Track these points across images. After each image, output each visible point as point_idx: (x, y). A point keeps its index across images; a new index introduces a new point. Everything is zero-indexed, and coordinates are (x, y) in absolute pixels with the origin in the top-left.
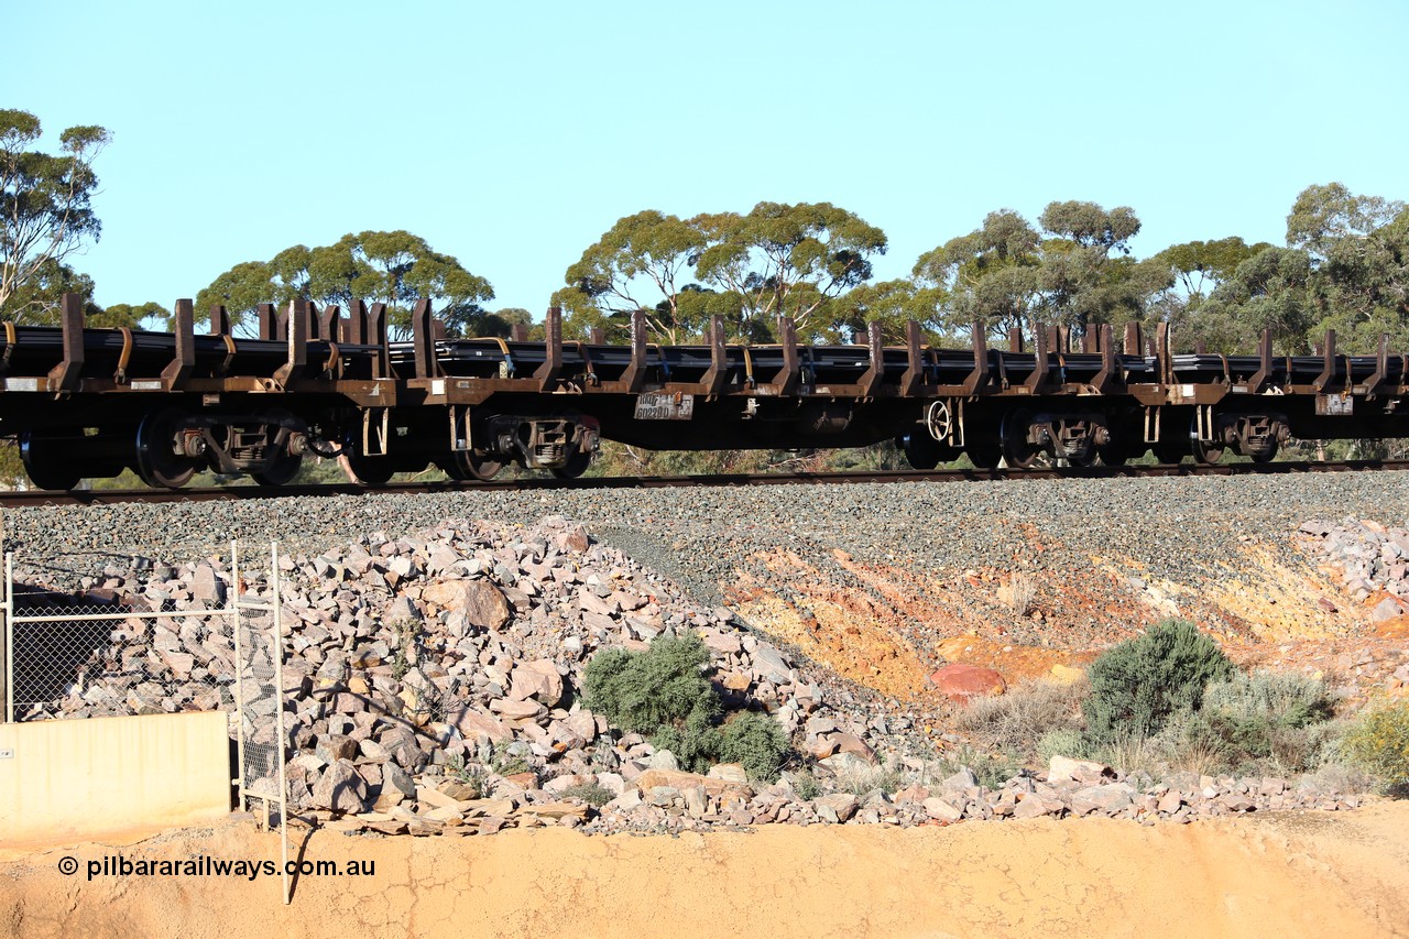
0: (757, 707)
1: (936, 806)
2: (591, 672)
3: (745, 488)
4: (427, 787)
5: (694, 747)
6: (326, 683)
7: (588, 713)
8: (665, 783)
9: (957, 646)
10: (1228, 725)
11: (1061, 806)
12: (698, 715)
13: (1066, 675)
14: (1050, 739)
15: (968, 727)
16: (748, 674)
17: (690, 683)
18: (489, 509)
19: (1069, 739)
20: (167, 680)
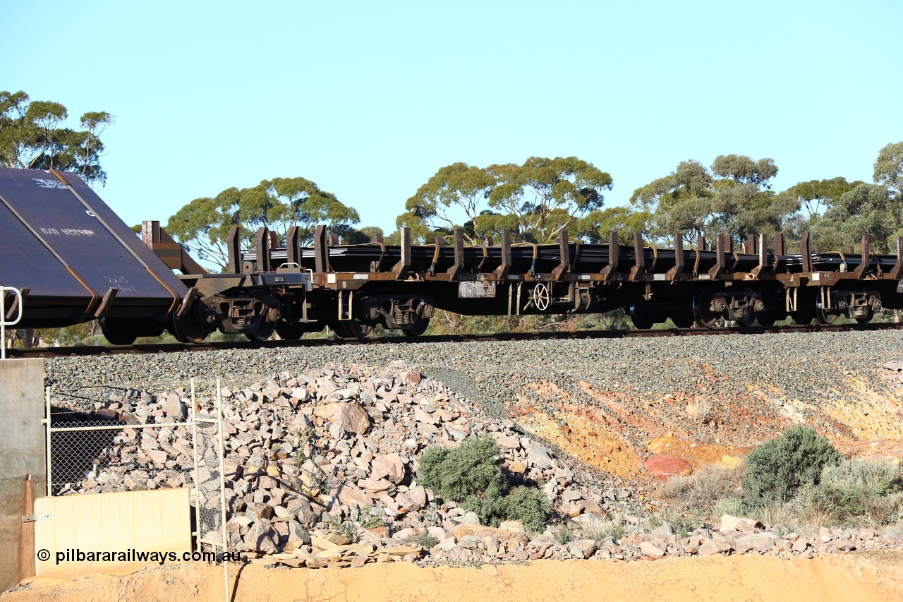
0: (530, 484)
1: (647, 548)
2: (423, 461)
3: (522, 342)
4: (318, 536)
5: (490, 510)
6: (252, 469)
7: (421, 488)
8: (472, 533)
9: (660, 443)
10: (837, 494)
11: (729, 547)
12: (492, 489)
13: (731, 462)
14: (721, 504)
15: (668, 496)
16: (525, 462)
17: (487, 468)
18: (356, 356)
19: (734, 504)
20: (150, 468)
